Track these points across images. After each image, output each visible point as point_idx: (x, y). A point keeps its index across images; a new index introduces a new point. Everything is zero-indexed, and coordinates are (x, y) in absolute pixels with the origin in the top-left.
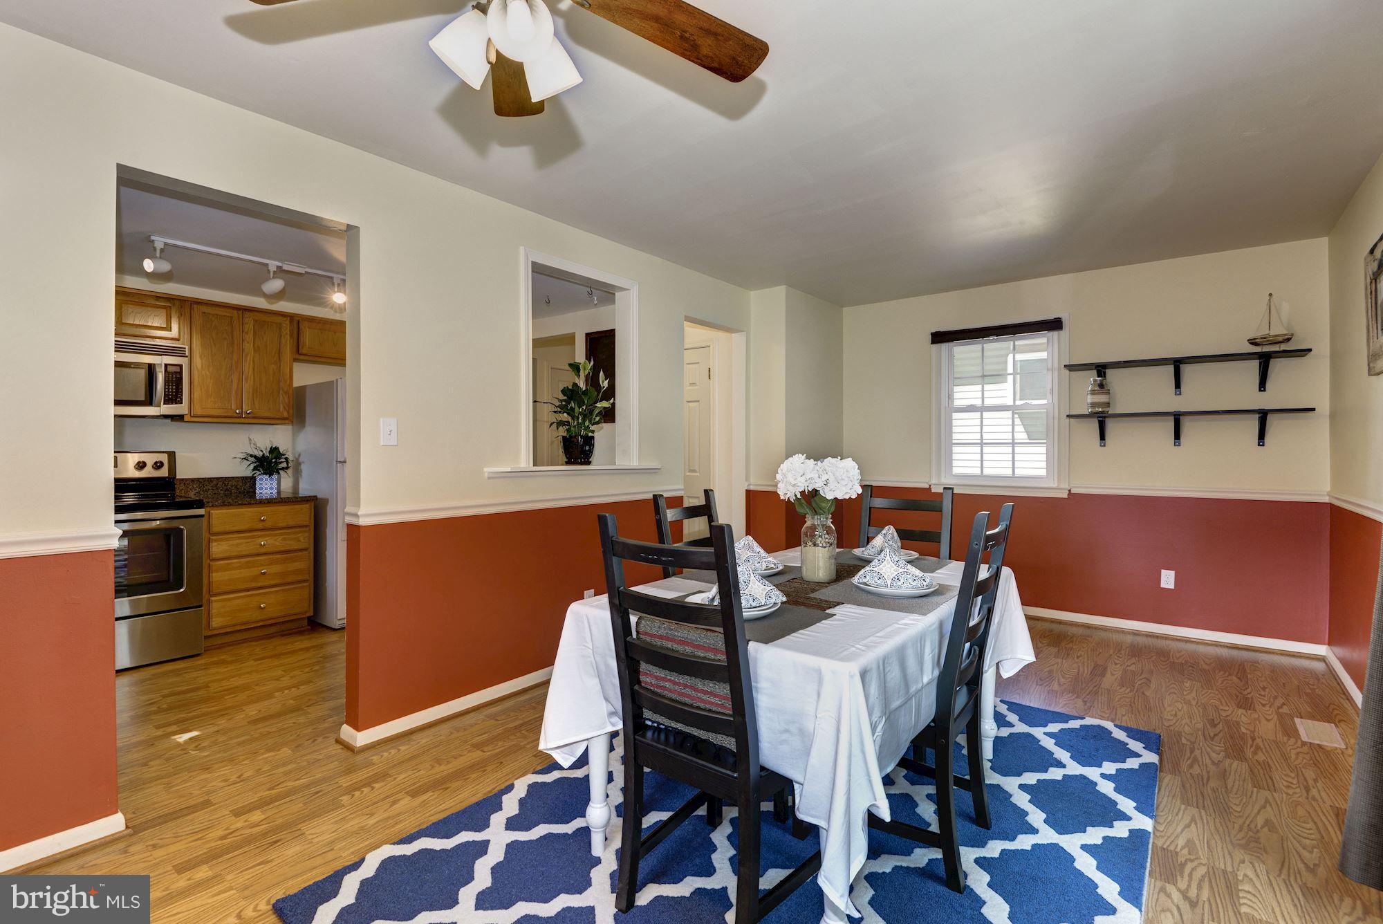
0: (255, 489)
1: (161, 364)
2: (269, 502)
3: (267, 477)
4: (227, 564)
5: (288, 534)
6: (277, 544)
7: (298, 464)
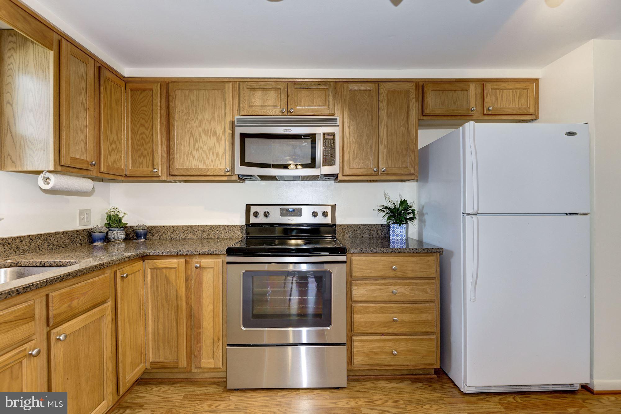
0: (389, 235)
1: (321, 134)
2: (399, 252)
3: (397, 225)
4: (366, 307)
5: (416, 284)
6: (407, 293)
7: (422, 214)
